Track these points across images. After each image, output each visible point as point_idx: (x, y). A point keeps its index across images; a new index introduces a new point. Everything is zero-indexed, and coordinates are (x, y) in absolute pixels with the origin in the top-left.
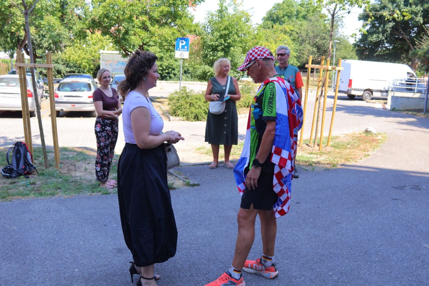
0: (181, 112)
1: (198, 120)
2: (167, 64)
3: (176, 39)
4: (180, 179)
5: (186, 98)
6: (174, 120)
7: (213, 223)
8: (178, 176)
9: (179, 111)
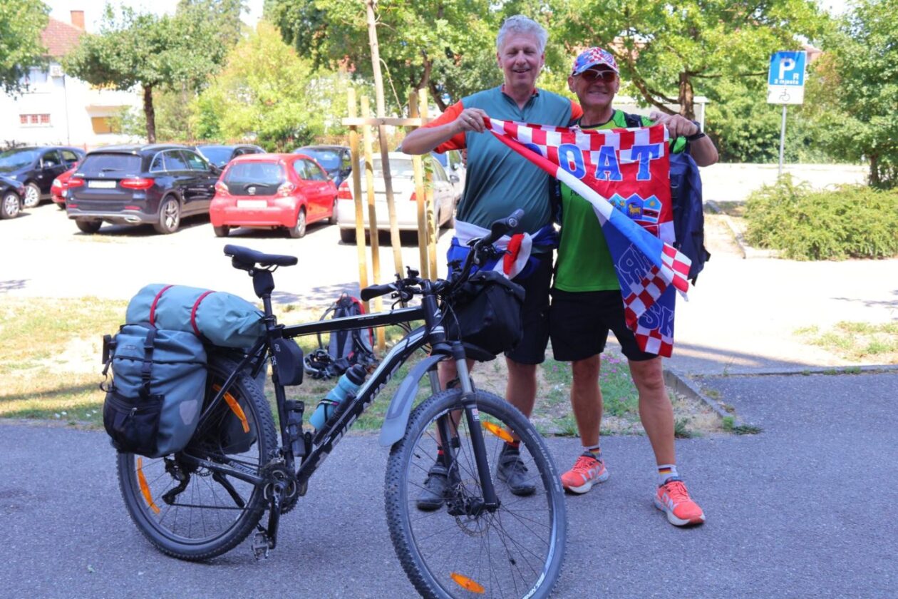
0: (775, 237)
1: (817, 257)
2: (760, 124)
3: (773, 56)
4: (711, 409)
5: (789, 203)
6: (754, 257)
7: (764, 549)
8: (708, 400)
9: (771, 234)
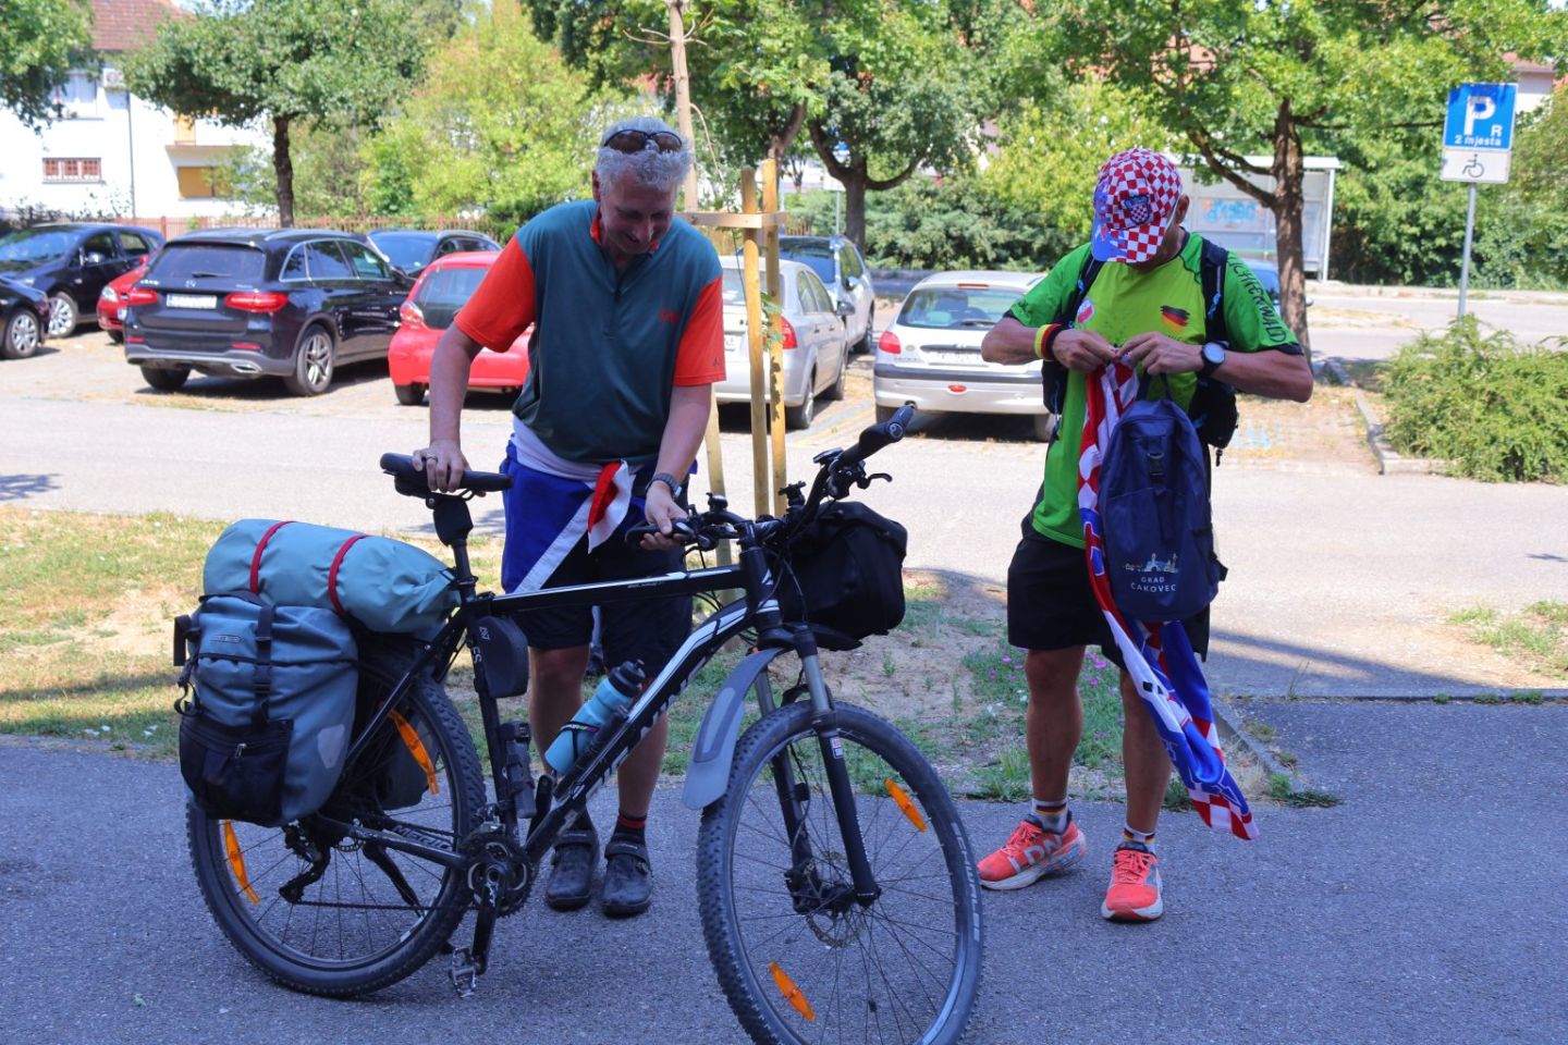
0: (1440, 435)
1: (1519, 475)
3: (1453, 94)
4: (1255, 760)
5: (1470, 370)
6: (1400, 472)
8: (1252, 743)
9: (1433, 429)
